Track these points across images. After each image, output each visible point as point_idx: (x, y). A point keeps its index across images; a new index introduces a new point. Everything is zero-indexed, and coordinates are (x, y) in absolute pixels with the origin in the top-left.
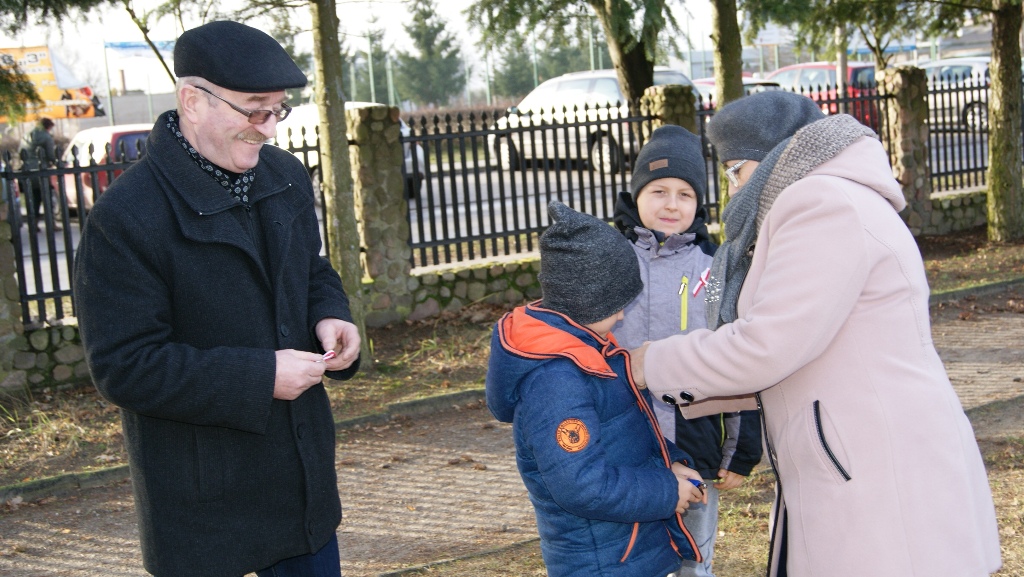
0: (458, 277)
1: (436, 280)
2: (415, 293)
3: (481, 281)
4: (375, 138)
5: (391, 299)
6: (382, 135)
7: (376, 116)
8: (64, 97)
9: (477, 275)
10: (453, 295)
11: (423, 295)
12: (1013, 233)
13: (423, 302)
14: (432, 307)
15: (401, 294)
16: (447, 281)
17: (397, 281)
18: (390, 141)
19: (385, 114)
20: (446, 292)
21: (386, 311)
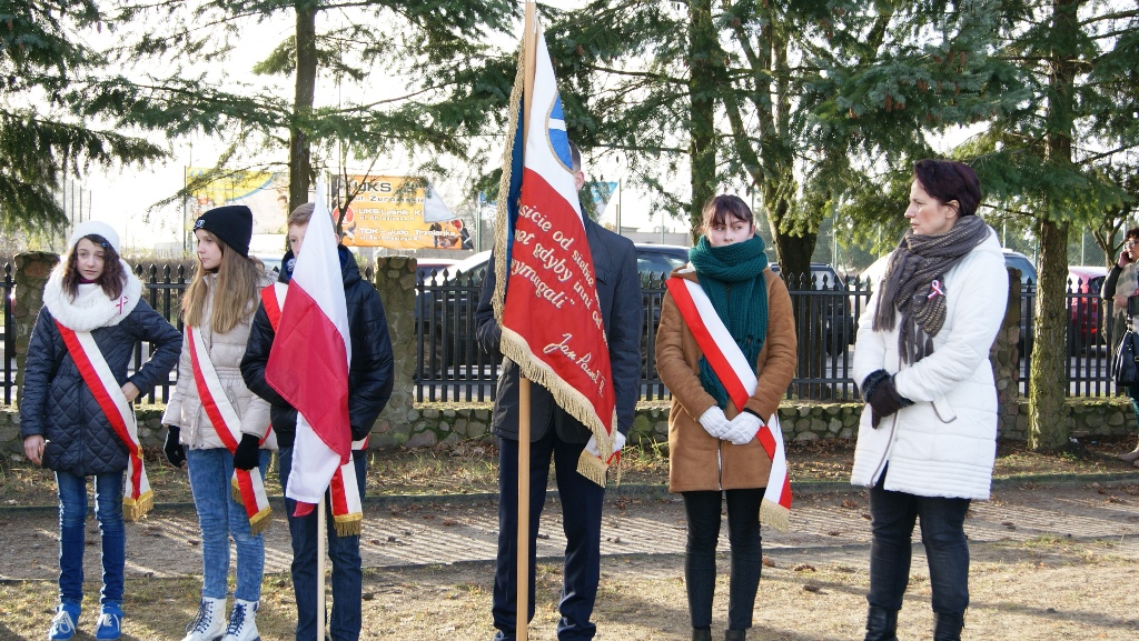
0: (459, 415)
1: (437, 415)
2: (414, 423)
3: (482, 421)
4: (391, 283)
5: (390, 425)
6: (397, 282)
7: (393, 265)
8: (432, 228)
9: (478, 416)
10: (451, 431)
11: (422, 425)
12: (1046, 442)
13: (421, 432)
14: (430, 437)
15: (400, 422)
16: (448, 417)
17: (398, 410)
18: (405, 288)
19: (403, 264)
20: (445, 426)
21: (383, 435)
